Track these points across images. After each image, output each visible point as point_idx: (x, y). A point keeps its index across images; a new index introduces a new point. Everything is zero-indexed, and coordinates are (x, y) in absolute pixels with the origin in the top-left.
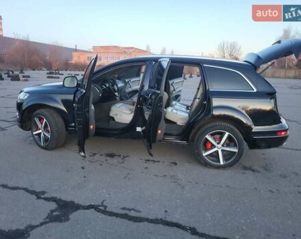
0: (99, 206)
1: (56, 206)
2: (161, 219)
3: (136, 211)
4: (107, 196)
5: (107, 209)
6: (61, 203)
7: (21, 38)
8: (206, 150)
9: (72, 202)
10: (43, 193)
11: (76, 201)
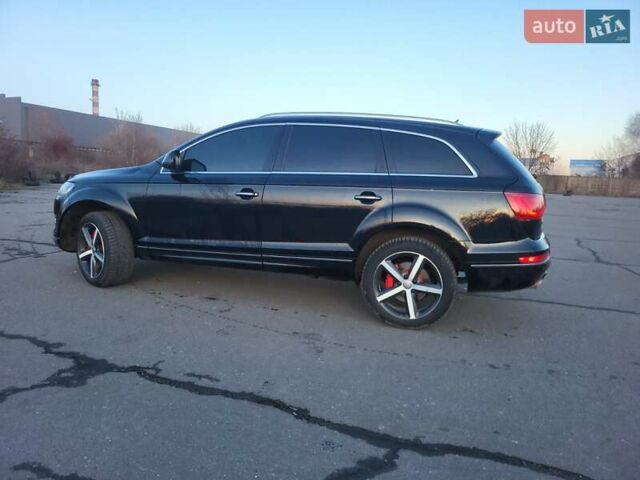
0: (148, 368)
1: (72, 364)
2: (251, 394)
3: (211, 379)
4: (172, 355)
5: (159, 375)
6: (83, 362)
7: (128, 119)
8: (384, 290)
9: (104, 361)
10: (60, 345)
11: (111, 360)
